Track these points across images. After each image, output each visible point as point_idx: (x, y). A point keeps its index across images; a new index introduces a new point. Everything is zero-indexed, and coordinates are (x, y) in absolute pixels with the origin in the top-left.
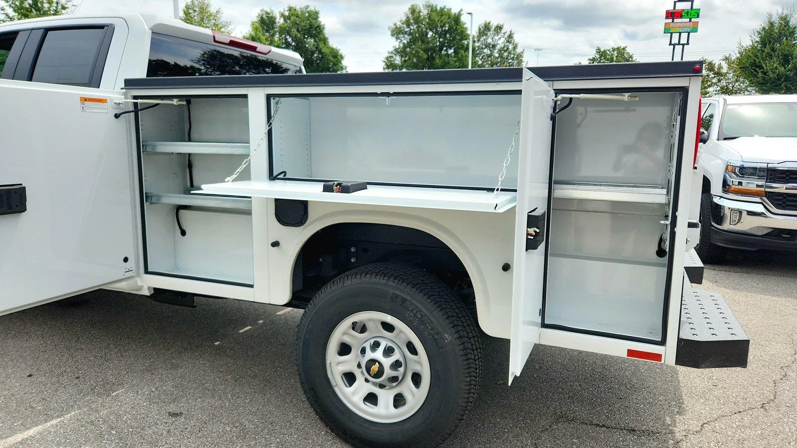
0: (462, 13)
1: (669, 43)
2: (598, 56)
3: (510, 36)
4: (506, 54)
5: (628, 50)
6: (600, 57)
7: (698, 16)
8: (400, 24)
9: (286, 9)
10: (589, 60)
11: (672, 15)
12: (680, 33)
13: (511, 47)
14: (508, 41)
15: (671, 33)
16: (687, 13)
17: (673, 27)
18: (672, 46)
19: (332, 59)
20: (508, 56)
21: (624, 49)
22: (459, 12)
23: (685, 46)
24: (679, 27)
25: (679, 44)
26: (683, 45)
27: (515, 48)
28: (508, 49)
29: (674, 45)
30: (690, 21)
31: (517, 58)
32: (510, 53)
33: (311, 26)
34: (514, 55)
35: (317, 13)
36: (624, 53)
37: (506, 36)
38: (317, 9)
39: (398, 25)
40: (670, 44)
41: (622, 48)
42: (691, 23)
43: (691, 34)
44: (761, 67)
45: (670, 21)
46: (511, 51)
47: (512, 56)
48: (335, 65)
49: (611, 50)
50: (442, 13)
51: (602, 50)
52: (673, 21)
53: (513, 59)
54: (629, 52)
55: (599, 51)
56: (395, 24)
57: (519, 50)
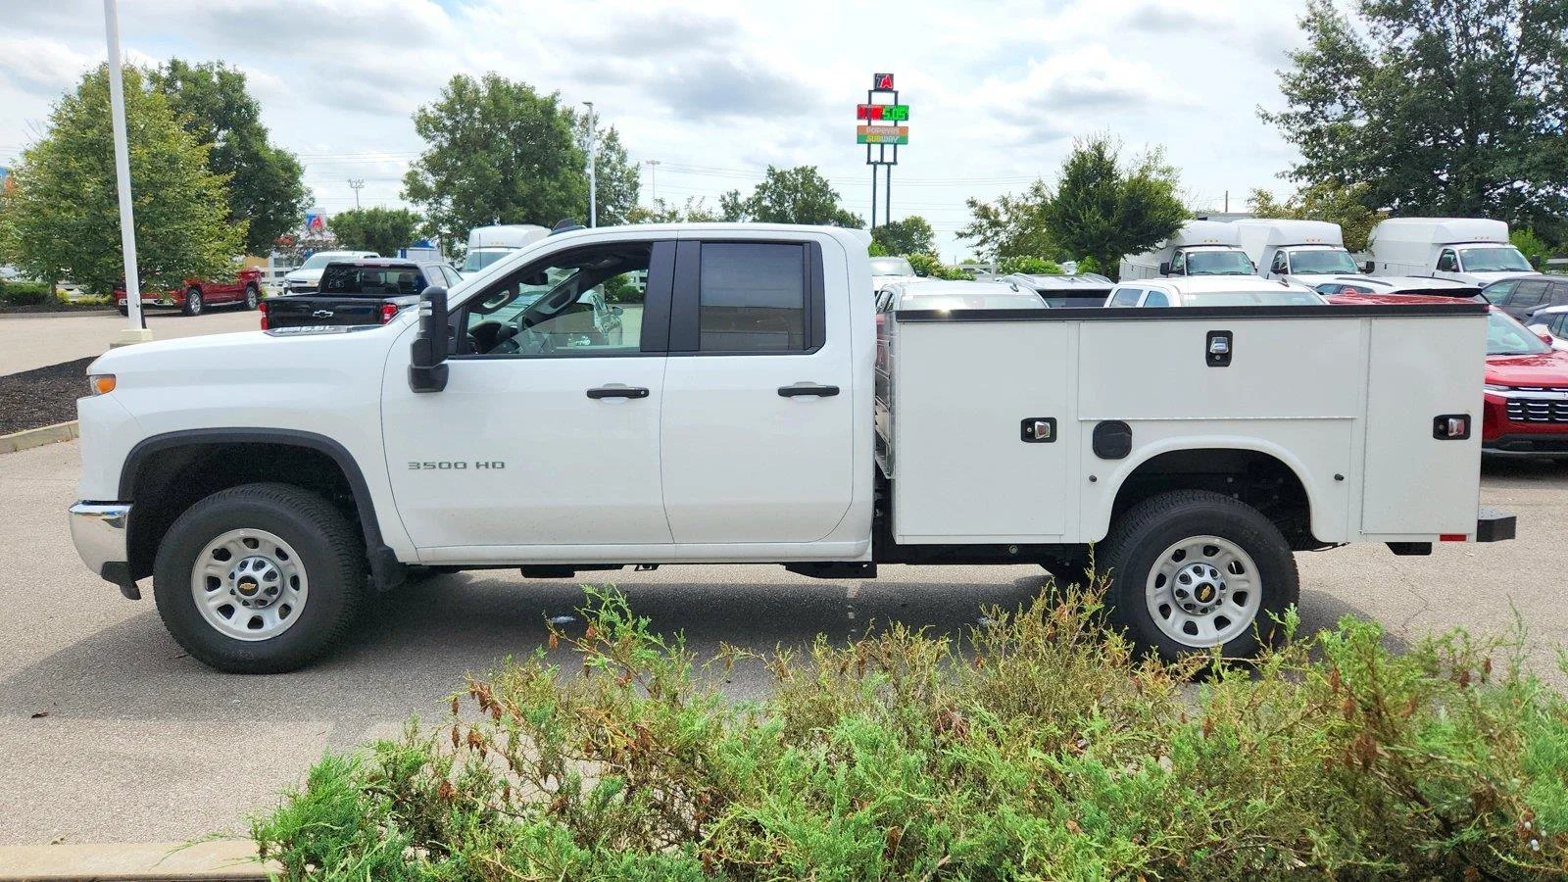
0: (557, 98)
1: (866, 160)
2: (771, 182)
3: (612, 137)
4: (607, 170)
5: (819, 173)
6: (775, 183)
7: (907, 118)
8: (434, 110)
9: (166, 64)
10: (757, 187)
11: (868, 112)
12: (882, 145)
13: (614, 158)
14: (609, 147)
15: (869, 144)
16: (891, 110)
17: (870, 133)
18: (872, 166)
19: (282, 173)
20: (612, 173)
21: (812, 171)
22: (553, 97)
23: (892, 166)
24: (880, 134)
25: (882, 163)
26: (889, 164)
27: (622, 159)
28: (609, 161)
29: (875, 164)
30: (896, 125)
31: (628, 179)
32: (614, 169)
33: (229, 106)
34: (623, 173)
35: (241, 79)
36: (813, 177)
37: (604, 137)
38: (240, 70)
39: (428, 111)
40: (869, 162)
41: (809, 168)
42: (897, 130)
43: (898, 146)
44: (1077, 219)
45: (864, 122)
46: (615, 165)
47: (619, 174)
48: (289, 185)
49: (793, 172)
50: (522, 95)
51: (778, 171)
52: (869, 124)
53: (620, 180)
54: (822, 176)
55: (771, 171)
56: (423, 110)
57: (630, 164)
